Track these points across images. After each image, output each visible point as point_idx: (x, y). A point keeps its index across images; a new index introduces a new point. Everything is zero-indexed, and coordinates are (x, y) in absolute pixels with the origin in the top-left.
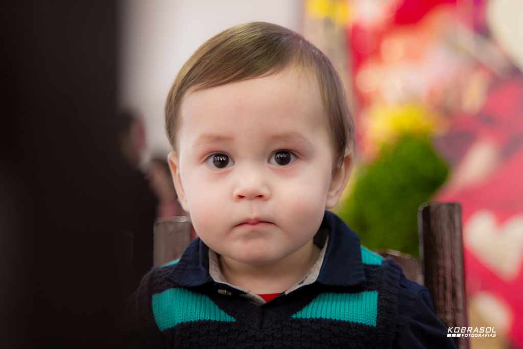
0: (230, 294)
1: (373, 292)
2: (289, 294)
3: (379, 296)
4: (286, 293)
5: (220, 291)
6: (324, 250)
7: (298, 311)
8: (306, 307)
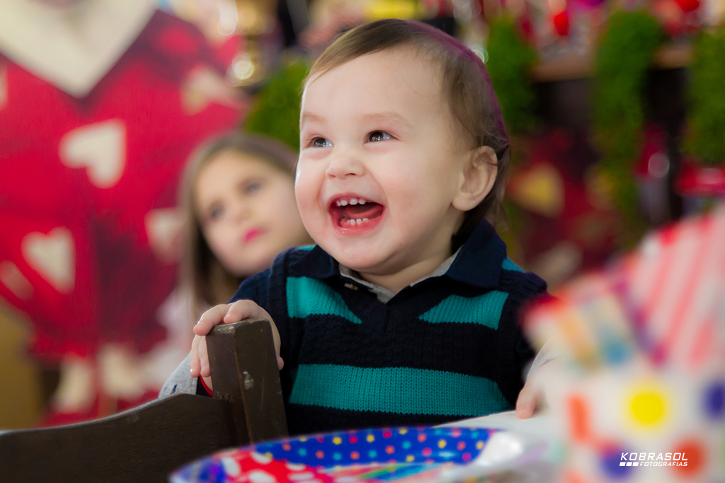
0: (356, 288)
1: (503, 293)
2: (415, 285)
3: (508, 297)
4: (412, 285)
5: (347, 285)
6: (456, 255)
7: (426, 311)
8: (435, 307)
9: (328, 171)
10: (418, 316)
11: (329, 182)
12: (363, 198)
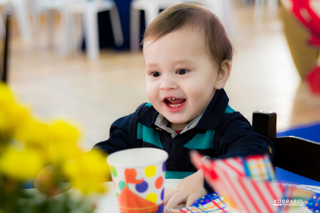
0: (160, 130)
4: (181, 133)
5: (157, 128)
7: (187, 143)
9: (160, 87)
10: (184, 145)
11: (161, 92)
12: (174, 97)
